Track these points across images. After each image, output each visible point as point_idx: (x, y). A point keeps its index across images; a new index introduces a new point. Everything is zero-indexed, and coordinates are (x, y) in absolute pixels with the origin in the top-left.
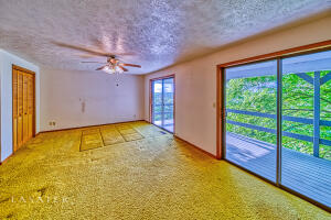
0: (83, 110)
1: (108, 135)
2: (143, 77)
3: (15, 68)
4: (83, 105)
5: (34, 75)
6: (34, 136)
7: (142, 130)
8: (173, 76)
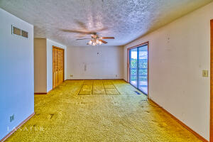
0: (85, 70)
1: (96, 87)
2: (122, 47)
3: (54, 47)
4: (85, 67)
5: (63, 50)
6: (64, 81)
7: (120, 87)
8: (147, 44)
